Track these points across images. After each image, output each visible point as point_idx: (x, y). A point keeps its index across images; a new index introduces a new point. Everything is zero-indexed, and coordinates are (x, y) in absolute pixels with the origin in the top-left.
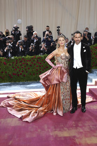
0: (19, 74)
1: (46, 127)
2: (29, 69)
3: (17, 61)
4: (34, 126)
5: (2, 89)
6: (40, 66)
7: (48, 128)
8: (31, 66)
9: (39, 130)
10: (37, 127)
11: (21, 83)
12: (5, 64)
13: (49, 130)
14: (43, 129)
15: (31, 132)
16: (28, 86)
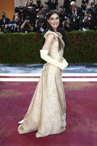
1: (88, 120)
4: (73, 119)
5: (33, 72)
6: (80, 45)
7: (91, 122)
9: (80, 124)
12: (36, 41)
13: (92, 125)
14: (85, 124)
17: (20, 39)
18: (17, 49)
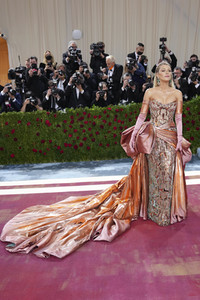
0: (78, 144)
1: (136, 255)
2: (97, 133)
3: (72, 117)
4: (112, 253)
5: (43, 176)
6: (121, 128)
7: (142, 257)
8: (102, 127)
9: (123, 262)
10: (118, 254)
11: (81, 163)
12: (48, 124)
13: (144, 261)
14: (131, 260)
15: (106, 264)
16: (97, 169)
17: (20, 122)
18: (16, 140)
